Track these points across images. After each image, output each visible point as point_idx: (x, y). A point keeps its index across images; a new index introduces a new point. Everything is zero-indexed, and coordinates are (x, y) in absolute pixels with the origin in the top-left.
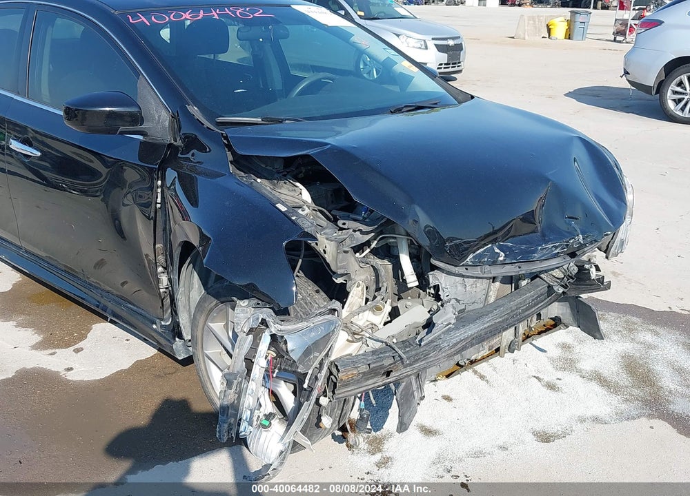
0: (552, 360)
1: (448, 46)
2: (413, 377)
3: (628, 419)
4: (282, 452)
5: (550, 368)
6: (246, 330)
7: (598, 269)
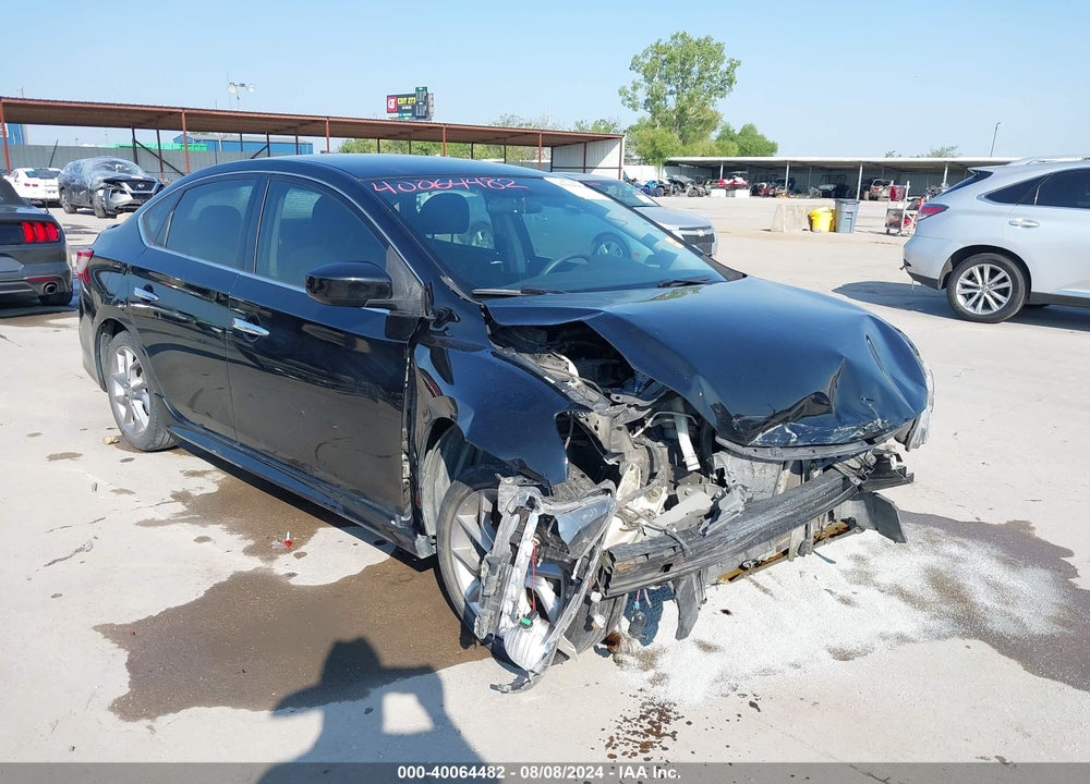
0: (845, 573)
1: (697, 236)
2: (694, 576)
3: (938, 638)
4: (545, 655)
5: (843, 581)
6: (511, 510)
7: (899, 459)
